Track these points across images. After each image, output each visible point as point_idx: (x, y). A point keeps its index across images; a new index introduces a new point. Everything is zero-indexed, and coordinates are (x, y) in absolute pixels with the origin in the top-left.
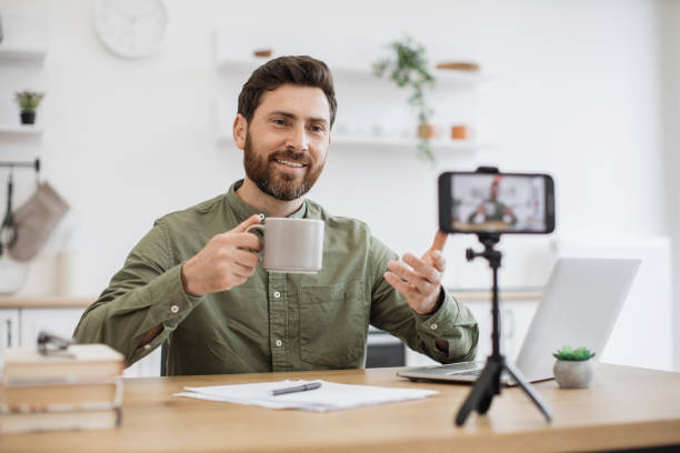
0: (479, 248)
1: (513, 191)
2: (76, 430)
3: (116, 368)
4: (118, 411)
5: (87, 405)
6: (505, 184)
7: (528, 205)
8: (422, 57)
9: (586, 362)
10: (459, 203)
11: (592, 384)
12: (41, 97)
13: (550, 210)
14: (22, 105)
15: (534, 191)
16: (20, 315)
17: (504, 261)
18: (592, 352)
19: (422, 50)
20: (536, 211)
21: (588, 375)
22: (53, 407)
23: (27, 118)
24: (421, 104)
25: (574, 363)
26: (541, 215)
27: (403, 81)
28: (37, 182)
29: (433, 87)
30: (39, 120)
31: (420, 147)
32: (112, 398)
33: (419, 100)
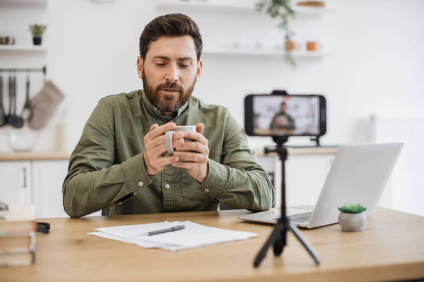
1: (296, 107)
3: (31, 227)
4: (33, 254)
5: (12, 250)
6: (290, 102)
7: (307, 116)
10: (258, 116)
12: (45, 28)
13: (323, 120)
14: (34, 33)
15: (312, 106)
16: (32, 165)
18: (365, 207)
20: (313, 121)
21: (361, 222)
23: (37, 41)
25: (351, 215)
26: (316, 123)
27: (274, 14)
28: (45, 81)
29: (294, 18)
30: (44, 42)
31: (286, 56)
32: (29, 245)
33: (285, 26)
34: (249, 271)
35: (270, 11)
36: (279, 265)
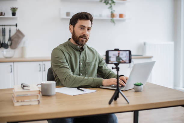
0: (114, 66)
1: (122, 54)
2: (30, 105)
3: (38, 92)
4: (39, 101)
5: (33, 100)
7: (125, 57)
9: (141, 86)
10: (110, 57)
12: (17, 8)
13: (130, 58)
14: (12, 11)
15: (127, 54)
16: (14, 64)
17: (120, 70)
18: (142, 84)
20: (127, 58)
21: (141, 89)
22: (25, 101)
23: (14, 14)
25: (138, 86)
28: (17, 30)
29: (114, 4)
30: (16, 14)
31: (111, 20)
32: (38, 98)
33: (111, 8)
34: (107, 106)
35: (105, 2)
36: (116, 104)
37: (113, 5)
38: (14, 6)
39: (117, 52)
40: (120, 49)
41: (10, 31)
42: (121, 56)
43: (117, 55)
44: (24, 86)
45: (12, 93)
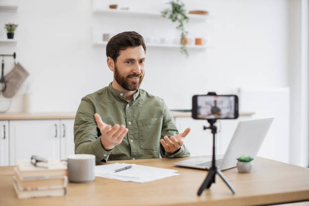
1: (222, 102)
2: (49, 197)
3: (64, 173)
4: (65, 189)
5: (53, 187)
8: (184, 8)
9: (250, 163)
10: (200, 107)
11: (252, 171)
12: (16, 26)
13: (236, 110)
14: (8, 30)
15: (230, 102)
16: (9, 123)
18: (252, 158)
19: (183, 5)
20: (231, 110)
21: (251, 167)
22: (40, 188)
23: (10, 36)
24: (183, 30)
25: (245, 163)
26: (233, 111)
27: (174, 19)
28: (15, 63)
29: (188, 21)
30: (15, 36)
31: (182, 48)
32: (63, 184)
33: (181, 28)
35: (171, 17)
36: (209, 195)
37: (184, 22)
38: (12, 22)
39: (212, 98)
40: (218, 93)
41: (3, 65)
42: (219, 106)
43: (213, 105)
44: (37, 161)
45: (13, 175)
